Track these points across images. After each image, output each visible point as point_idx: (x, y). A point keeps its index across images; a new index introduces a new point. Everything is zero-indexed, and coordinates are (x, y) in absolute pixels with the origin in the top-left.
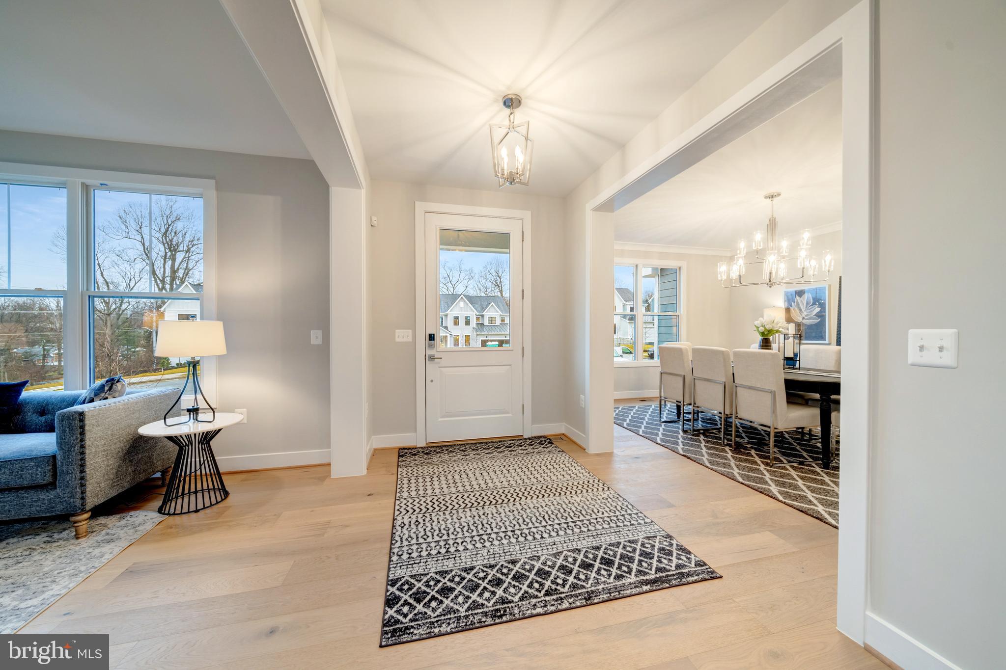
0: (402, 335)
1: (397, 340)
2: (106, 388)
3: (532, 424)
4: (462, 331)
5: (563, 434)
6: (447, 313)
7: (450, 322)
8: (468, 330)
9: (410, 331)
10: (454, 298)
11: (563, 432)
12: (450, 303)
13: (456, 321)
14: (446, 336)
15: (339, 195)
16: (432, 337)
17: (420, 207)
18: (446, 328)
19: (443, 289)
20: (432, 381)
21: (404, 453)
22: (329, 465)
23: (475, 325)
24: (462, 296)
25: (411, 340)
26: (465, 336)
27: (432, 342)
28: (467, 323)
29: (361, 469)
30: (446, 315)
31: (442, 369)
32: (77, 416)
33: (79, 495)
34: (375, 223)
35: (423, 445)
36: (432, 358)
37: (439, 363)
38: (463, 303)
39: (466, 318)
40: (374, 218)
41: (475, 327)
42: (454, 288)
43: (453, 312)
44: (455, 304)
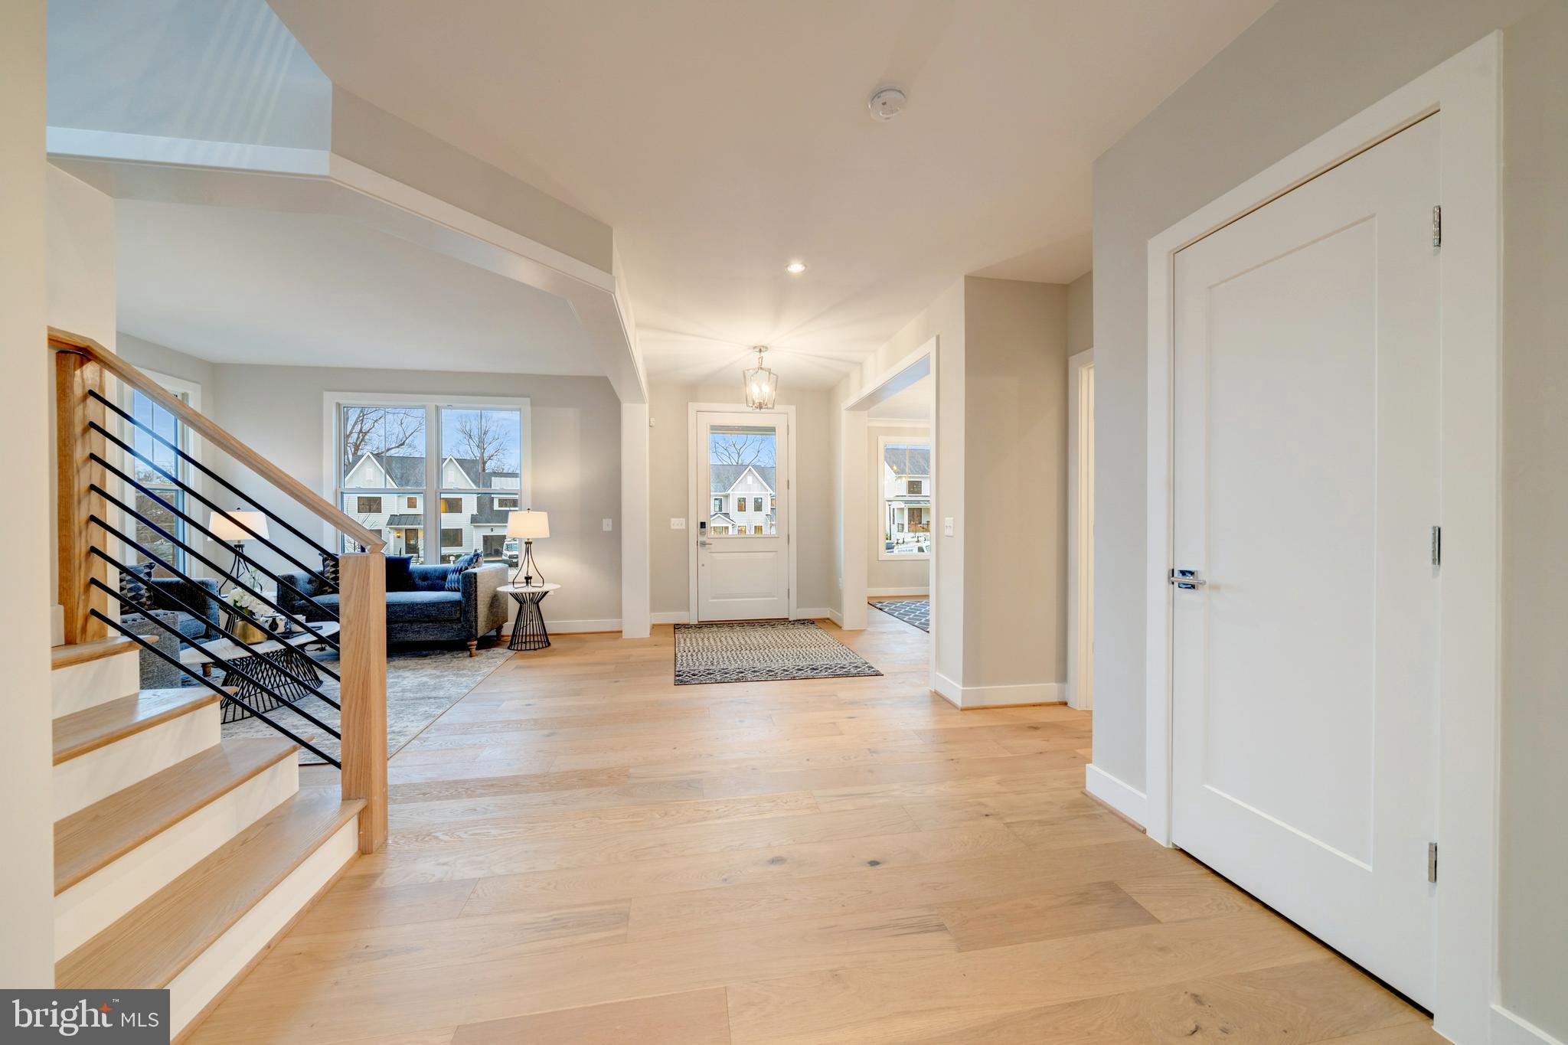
0: (677, 523)
1: (672, 527)
2: (474, 560)
3: (798, 607)
4: (751, 519)
5: (828, 619)
6: (728, 492)
7: (732, 506)
8: (759, 519)
9: (684, 519)
10: (739, 469)
11: (828, 616)
12: (732, 479)
13: (742, 507)
14: (727, 528)
15: (627, 408)
16: (703, 525)
17: (693, 407)
18: (727, 515)
19: (723, 456)
20: (703, 565)
21: (677, 627)
22: (621, 632)
23: (770, 509)
24: (750, 467)
25: (684, 528)
26: (755, 527)
27: (703, 530)
28: (758, 507)
29: (645, 633)
30: (727, 496)
31: (714, 555)
32: (473, 575)
33: (474, 627)
34: (653, 424)
35: (696, 623)
36: (703, 544)
37: (709, 549)
38: (751, 477)
39: (756, 500)
40: (653, 420)
41: (769, 513)
42: (739, 454)
43: (736, 492)
44: (739, 480)
